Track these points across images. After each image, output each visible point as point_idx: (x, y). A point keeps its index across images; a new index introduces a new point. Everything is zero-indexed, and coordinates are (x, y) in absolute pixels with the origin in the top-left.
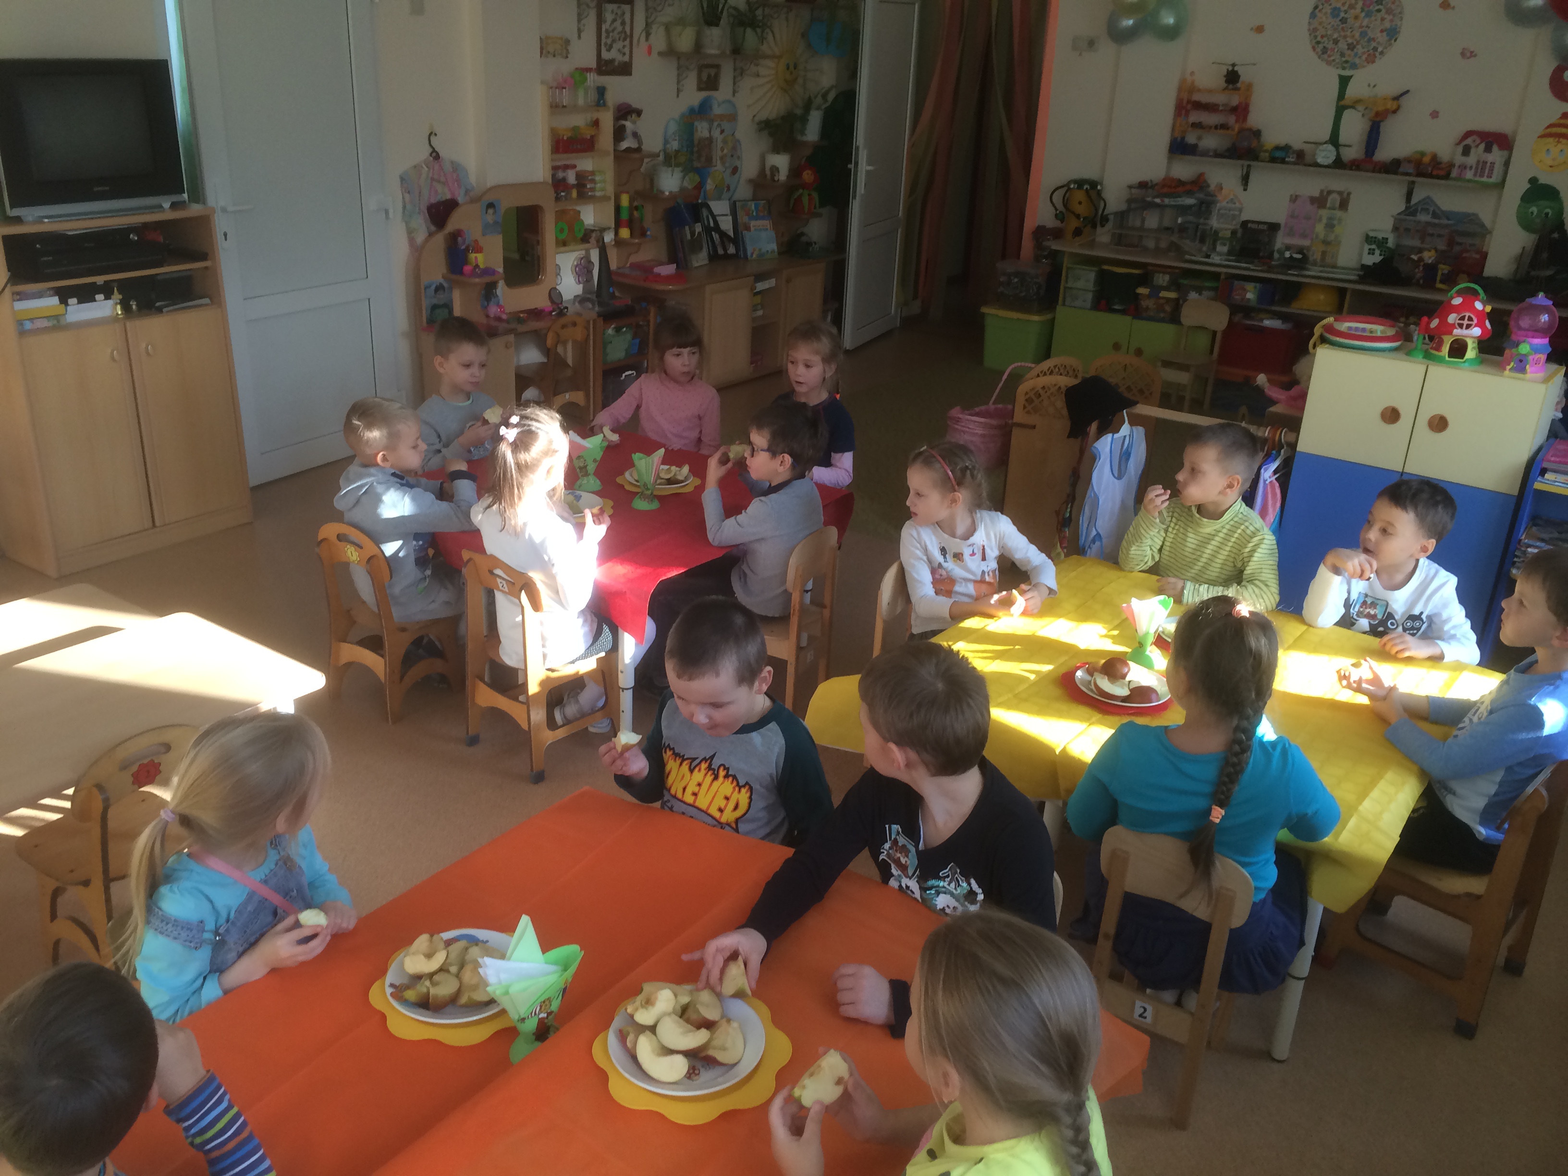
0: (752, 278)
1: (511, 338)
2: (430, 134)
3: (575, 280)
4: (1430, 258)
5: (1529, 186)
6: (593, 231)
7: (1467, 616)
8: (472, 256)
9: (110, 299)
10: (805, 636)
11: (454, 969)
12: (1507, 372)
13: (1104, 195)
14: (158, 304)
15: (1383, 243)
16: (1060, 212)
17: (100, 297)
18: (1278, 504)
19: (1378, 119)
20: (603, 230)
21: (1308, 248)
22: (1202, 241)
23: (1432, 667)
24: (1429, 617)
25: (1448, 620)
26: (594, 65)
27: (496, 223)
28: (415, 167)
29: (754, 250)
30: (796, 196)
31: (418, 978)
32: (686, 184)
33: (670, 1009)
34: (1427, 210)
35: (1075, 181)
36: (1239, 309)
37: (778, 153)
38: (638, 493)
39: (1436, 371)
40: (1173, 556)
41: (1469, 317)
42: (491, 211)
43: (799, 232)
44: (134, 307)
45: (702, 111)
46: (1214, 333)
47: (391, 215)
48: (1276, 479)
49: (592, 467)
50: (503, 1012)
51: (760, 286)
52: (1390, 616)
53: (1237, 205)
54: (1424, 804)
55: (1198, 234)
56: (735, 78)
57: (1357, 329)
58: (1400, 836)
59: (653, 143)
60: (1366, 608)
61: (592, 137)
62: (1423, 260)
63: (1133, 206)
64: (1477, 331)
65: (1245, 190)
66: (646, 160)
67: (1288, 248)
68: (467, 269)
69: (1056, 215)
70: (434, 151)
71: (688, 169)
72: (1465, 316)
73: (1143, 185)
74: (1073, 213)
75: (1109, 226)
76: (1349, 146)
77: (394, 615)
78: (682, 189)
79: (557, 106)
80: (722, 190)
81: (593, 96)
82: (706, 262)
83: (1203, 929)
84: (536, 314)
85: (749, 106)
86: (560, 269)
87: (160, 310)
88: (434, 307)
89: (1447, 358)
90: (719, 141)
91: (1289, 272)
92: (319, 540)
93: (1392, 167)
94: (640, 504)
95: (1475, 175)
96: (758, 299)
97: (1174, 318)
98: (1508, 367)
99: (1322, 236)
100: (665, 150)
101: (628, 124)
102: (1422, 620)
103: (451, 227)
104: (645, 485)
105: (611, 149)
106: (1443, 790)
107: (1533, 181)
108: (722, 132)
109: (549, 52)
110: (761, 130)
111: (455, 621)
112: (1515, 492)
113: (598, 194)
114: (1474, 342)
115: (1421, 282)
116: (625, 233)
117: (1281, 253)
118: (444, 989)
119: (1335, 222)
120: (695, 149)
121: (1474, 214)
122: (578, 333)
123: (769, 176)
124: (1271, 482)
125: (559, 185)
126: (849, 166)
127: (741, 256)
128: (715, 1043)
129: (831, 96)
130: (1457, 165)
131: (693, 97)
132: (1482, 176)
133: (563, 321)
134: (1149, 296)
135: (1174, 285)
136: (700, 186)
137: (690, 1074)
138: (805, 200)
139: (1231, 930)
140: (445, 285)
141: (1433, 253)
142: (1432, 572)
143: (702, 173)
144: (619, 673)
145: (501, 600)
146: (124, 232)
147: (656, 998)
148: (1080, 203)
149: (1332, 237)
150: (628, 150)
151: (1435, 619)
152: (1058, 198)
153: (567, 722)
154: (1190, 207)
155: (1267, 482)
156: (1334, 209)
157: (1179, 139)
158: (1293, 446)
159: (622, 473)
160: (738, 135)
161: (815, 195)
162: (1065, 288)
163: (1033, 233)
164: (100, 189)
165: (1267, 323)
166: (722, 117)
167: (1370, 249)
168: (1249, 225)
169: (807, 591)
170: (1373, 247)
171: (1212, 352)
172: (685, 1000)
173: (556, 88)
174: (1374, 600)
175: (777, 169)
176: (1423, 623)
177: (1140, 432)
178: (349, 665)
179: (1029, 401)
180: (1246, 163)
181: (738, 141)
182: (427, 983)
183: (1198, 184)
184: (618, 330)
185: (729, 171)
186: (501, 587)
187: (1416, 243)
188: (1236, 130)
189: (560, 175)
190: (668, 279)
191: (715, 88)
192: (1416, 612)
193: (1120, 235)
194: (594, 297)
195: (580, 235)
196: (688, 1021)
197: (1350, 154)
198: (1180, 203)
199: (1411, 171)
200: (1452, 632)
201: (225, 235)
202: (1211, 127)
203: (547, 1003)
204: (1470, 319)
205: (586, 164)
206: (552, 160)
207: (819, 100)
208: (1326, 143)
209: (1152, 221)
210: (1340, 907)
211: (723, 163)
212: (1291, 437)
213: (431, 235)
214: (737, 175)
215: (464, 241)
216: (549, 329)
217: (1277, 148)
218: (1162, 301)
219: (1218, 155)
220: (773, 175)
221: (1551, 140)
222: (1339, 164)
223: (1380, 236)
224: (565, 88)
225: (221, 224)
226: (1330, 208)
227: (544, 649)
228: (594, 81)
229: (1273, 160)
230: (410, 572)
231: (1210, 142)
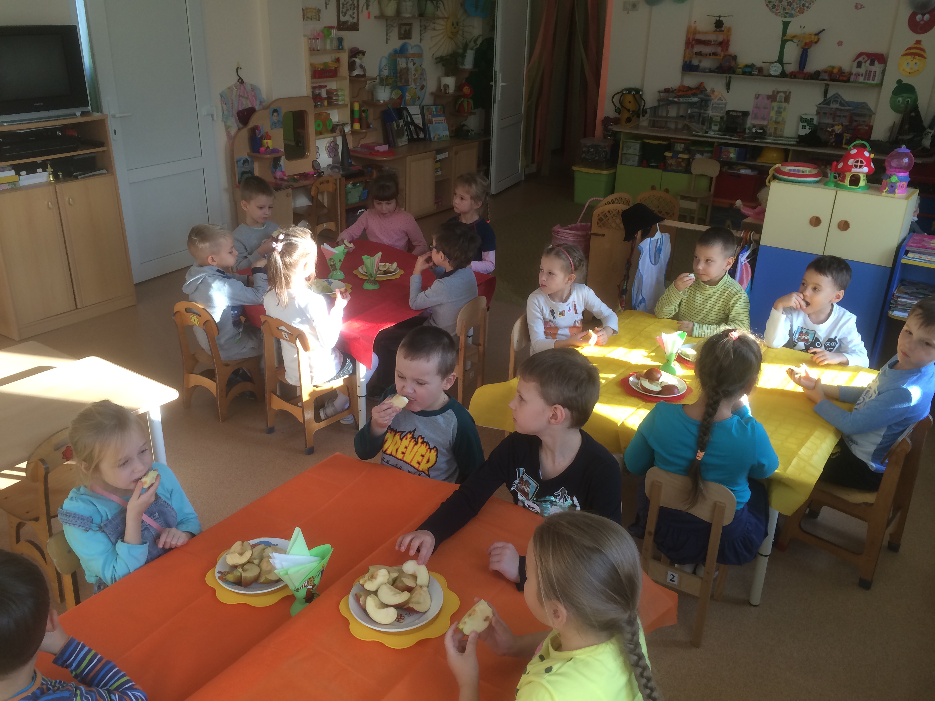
0: (435, 152)
1: (290, 190)
2: (238, 68)
3: (328, 156)
4: (839, 130)
5: (897, 85)
6: (337, 125)
7: (862, 340)
8: (265, 141)
9: (46, 171)
10: (469, 364)
11: (256, 562)
12: (884, 194)
13: (643, 97)
14: (75, 174)
15: (810, 122)
16: (618, 108)
17: (39, 170)
18: (750, 277)
19: (806, 47)
20: (343, 125)
21: (766, 126)
22: (703, 123)
23: (842, 370)
24: (840, 340)
25: (851, 341)
26: (335, 24)
27: (279, 121)
28: (229, 88)
29: (435, 135)
30: (459, 103)
31: (235, 567)
32: (393, 96)
33: (386, 581)
34: (837, 101)
35: (626, 89)
36: (726, 164)
37: (448, 76)
38: (365, 280)
39: (842, 194)
40: (688, 308)
41: (861, 160)
42: (275, 114)
43: (462, 124)
44: (61, 176)
45: (402, 51)
46: (711, 178)
47: (215, 118)
48: (748, 262)
49: (338, 265)
50: (286, 586)
51: (439, 157)
52: (817, 340)
53: (724, 101)
54: (839, 450)
55: (701, 120)
56: (421, 31)
57: (794, 170)
58: (823, 469)
59: (372, 71)
60: (802, 336)
61: (336, 68)
62: (835, 131)
63: (661, 103)
64: (866, 170)
65: (728, 92)
66: (369, 82)
67: (754, 126)
68: (262, 149)
69: (616, 110)
70: (240, 78)
71: (394, 87)
72: (858, 160)
73: (667, 91)
74: (626, 108)
75: (647, 115)
76: (790, 64)
77: (221, 356)
78: (391, 99)
79: (314, 50)
80: (415, 99)
81: (335, 43)
82: (407, 143)
83: (708, 526)
84: (305, 176)
85: (430, 48)
86: (318, 149)
87: (76, 178)
88: (243, 173)
89: (848, 186)
90: (413, 69)
91: (755, 140)
92: (175, 311)
93: (815, 76)
94: (368, 286)
95: (865, 79)
96: (438, 165)
97: (687, 170)
98: (885, 191)
99: (774, 119)
100: (380, 75)
101: (357, 60)
102: (836, 341)
103: (251, 124)
104: (370, 274)
105: (347, 75)
106: (850, 442)
107: (899, 82)
108: (414, 64)
109: (308, 18)
110: (437, 63)
111: (258, 359)
112: (890, 265)
113: (340, 103)
114: (864, 176)
115: (834, 144)
116: (357, 126)
117: (750, 129)
118: (250, 573)
119: (782, 110)
120: (398, 75)
121: (864, 103)
122: (330, 187)
123: (443, 91)
124: (745, 264)
125: (316, 98)
126: (491, 83)
127: (427, 139)
128: (414, 600)
129: (479, 42)
130: (854, 74)
131: (396, 43)
132: (868, 80)
133: (321, 180)
134: (672, 158)
135: (687, 150)
136: (402, 97)
137: (399, 619)
138: (465, 104)
139: (724, 527)
140: (249, 159)
141: (840, 126)
142: (842, 313)
143: (403, 89)
144: (357, 387)
145: (285, 344)
146: (52, 130)
147: (377, 575)
148: (630, 102)
149: (780, 119)
150: (358, 76)
151: (843, 341)
152: (616, 99)
153: (327, 417)
154: (695, 103)
155: (743, 264)
156: (781, 102)
157: (688, 62)
158: (758, 242)
159: (357, 268)
160: (423, 67)
161: (471, 101)
162: (622, 154)
163: (602, 121)
164: (37, 104)
165: (743, 171)
166: (414, 55)
167: (803, 126)
168: (731, 113)
169: (470, 337)
170: (805, 124)
171: (710, 190)
172: (395, 575)
173: (313, 39)
174: (807, 330)
175: (448, 86)
176: (837, 343)
177: (666, 236)
178: (196, 387)
179: (600, 220)
180: (728, 75)
181: (423, 69)
182: (240, 570)
183: (700, 89)
184: (354, 185)
185: (419, 88)
186: (284, 338)
187: (830, 121)
188: (722, 56)
189: (317, 92)
190: (384, 153)
191: (410, 38)
192: (833, 337)
193: (654, 121)
194: (339, 165)
195: (330, 128)
196: (396, 588)
197: (790, 69)
198: (689, 101)
199: (826, 78)
200: (853, 349)
201: (115, 131)
202: (707, 55)
203: (312, 579)
204: (862, 162)
205: (332, 85)
206: (312, 83)
207: (472, 44)
208: (775, 62)
209: (673, 112)
210: (788, 512)
211: (415, 83)
212: (756, 237)
213: (239, 129)
214: (424, 90)
215: (260, 132)
216: (312, 185)
217: (747, 66)
218: (680, 160)
219: (711, 71)
220: (445, 90)
221: (909, 57)
222: (783, 74)
223: (809, 117)
224: (318, 39)
225: (112, 125)
226: (778, 102)
227: (311, 374)
228: (336, 34)
229: (744, 73)
230: (230, 329)
231: (706, 63)
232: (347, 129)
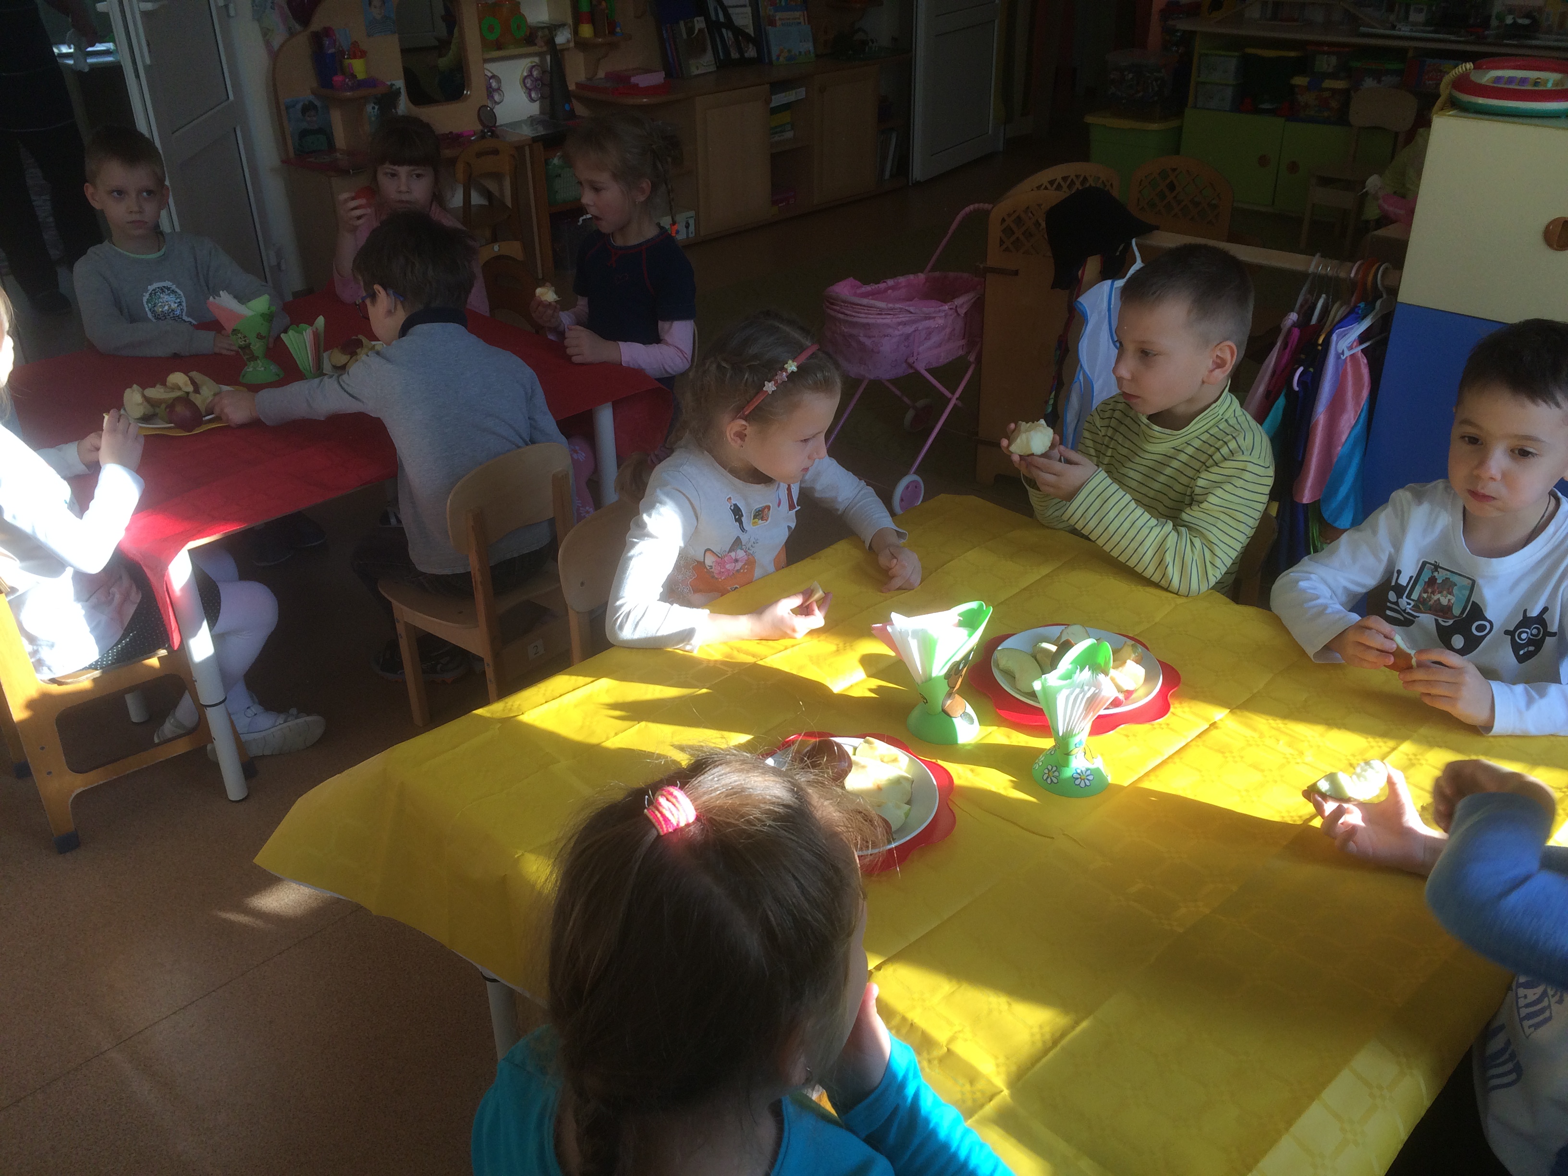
0: (768, 86)
3: (526, 97)
6: (539, 29)
8: (349, 62)
18: (1365, 395)
20: (555, 28)
27: (386, 19)
29: (782, 51)
43: (850, 27)
47: (233, 12)
48: (1362, 350)
51: (779, 99)
52: (1478, 612)
57: (1511, 80)
68: (341, 79)
82: (713, 69)
84: (451, 139)
86: (498, 83)
96: (774, 118)
97: (1342, 118)
102: (1548, 624)
103: (316, 25)
116: (586, 31)
117: (1501, 18)
127: (763, 60)
134: (1308, 89)
135: (1343, 70)
155: (1344, 357)
158: (1391, 295)
162: (1197, 84)
174: (1449, 576)
179: (1008, 232)
190: (648, 90)
192: (1538, 607)
195: (522, 35)
212: (1390, 278)
213: (292, 36)
215: (336, 42)
218: (1325, 94)
232: (562, 38)
